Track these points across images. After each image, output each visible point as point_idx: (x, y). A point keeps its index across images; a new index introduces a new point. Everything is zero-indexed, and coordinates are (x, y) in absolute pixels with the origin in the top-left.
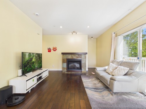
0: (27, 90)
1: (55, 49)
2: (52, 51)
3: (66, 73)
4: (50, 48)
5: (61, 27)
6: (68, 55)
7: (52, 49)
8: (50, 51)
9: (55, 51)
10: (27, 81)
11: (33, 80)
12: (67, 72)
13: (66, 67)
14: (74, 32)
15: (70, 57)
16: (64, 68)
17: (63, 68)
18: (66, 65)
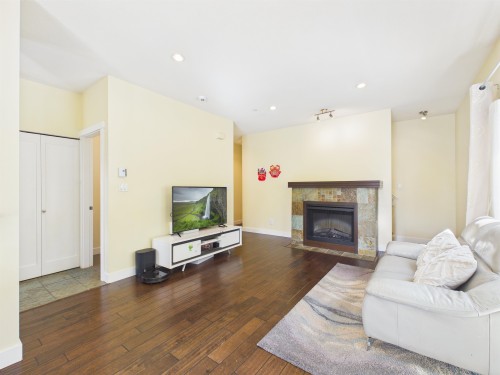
0: (173, 264)
1: (276, 172)
2: (268, 176)
3: (302, 246)
4: (262, 171)
5: (273, 108)
6: (307, 191)
7: (268, 170)
8: (264, 179)
9: (275, 176)
10: (173, 245)
11: (190, 248)
12: (305, 243)
13: (302, 229)
14: (323, 111)
15: (314, 196)
16: (297, 231)
17: (293, 230)
18: (302, 223)
